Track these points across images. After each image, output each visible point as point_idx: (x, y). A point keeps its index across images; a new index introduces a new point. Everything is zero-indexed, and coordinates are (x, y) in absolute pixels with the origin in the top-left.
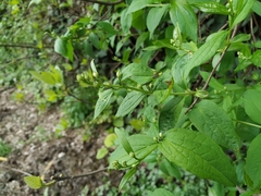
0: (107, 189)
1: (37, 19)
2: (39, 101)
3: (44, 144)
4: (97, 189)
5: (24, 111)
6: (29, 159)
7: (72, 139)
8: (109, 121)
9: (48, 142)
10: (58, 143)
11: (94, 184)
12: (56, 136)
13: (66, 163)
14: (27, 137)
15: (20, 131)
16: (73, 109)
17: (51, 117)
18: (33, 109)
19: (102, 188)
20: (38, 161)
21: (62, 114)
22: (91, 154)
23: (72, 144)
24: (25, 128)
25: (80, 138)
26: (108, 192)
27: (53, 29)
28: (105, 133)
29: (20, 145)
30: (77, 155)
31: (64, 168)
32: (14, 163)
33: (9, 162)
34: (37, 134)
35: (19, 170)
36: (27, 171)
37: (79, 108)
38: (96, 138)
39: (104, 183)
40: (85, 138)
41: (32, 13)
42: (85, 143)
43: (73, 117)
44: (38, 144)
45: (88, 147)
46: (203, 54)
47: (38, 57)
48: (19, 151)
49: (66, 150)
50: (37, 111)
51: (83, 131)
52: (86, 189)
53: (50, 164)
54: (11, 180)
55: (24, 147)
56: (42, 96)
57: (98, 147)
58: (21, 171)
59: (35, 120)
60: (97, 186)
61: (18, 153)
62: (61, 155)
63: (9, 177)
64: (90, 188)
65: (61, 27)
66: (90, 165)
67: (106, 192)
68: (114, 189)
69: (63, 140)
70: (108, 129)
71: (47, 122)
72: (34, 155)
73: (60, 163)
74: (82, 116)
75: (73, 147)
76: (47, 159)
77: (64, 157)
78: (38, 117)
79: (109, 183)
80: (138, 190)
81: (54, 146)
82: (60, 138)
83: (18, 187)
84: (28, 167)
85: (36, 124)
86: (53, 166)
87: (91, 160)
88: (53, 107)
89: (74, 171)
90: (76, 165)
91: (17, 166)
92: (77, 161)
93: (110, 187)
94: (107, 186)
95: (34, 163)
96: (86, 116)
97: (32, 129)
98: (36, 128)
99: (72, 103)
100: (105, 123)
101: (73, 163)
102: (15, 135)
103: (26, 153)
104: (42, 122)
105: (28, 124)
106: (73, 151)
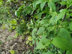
0: (29, 52)
1: (7, 6)
2: (9, 29)
3: (11, 41)
4: (27, 52)
5: (5, 32)
6: (7, 45)
7: (19, 39)
8: (29, 33)
9: (12, 40)
10: (15, 40)
11: (26, 51)
12: (14, 38)
13: (17, 45)
14: (6, 39)
15: (4, 37)
16: (19, 30)
17: (13, 33)
18: (7, 31)
19: (28, 52)
20: (9, 45)
21: (15, 32)
22: (24, 43)
23: (19, 40)
24: (5, 37)
25: (21, 38)
26: (30, 53)
27: (12, 8)
28: (28, 37)
29: (4, 41)
30: (20, 43)
31: (17, 47)
32: (3, 46)
33: (1, 46)
34: (9, 38)
35: (4, 48)
36: (7, 48)
37: (20, 30)
38: (25, 38)
39: (28, 50)
40: (23, 38)
41: (5, 4)
42: (22, 40)
43: (19, 33)
44: (9, 41)
45: (23, 41)
46: (61, 16)
47: (8, 17)
48: (4, 43)
49: (17, 42)
50: (8, 32)
51: (22, 36)
52: (24, 52)
53: (13, 46)
54: (2, 51)
55: (5, 42)
56: (9, 27)
57: (26, 41)
58: (5, 49)
59: (8, 34)
60: (27, 51)
61: (4, 44)
62: (16, 43)
63: (2, 50)
64: (25, 52)
65: (14, 8)
66: (24, 46)
67: (29, 53)
68: (31, 52)
69: (16, 39)
70: (29, 35)
71: (11, 35)
72: (8, 44)
73: (16, 46)
74: (21, 32)
75: (19, 41)
76: (12, 45)
77: (17, 44)
78: (9, 33)
79: (30, 50)
80: (38, 52)
81: (14, 41)
82: (15, 39)
83: (4, 53)
84: (7, 47)
85: (8, 35)
86: (14, 46)
87: (24, 44)
88: (13, 30)
89: (20, 48)
90: (20, 46)
91: (4, 47)
92: (21, 45)
93: (30, 51)
94: (29, 51)
95: (9, 46)
96: (22, 32)
97: (7, 37)
98: (8, 36)
99: (18, 29)
100: (28, 34)
101: (19, 45)
102: (2, 39)
103: (6, 44)
104: (10, 34)
105: (6, 35)
106: (19, 42)
